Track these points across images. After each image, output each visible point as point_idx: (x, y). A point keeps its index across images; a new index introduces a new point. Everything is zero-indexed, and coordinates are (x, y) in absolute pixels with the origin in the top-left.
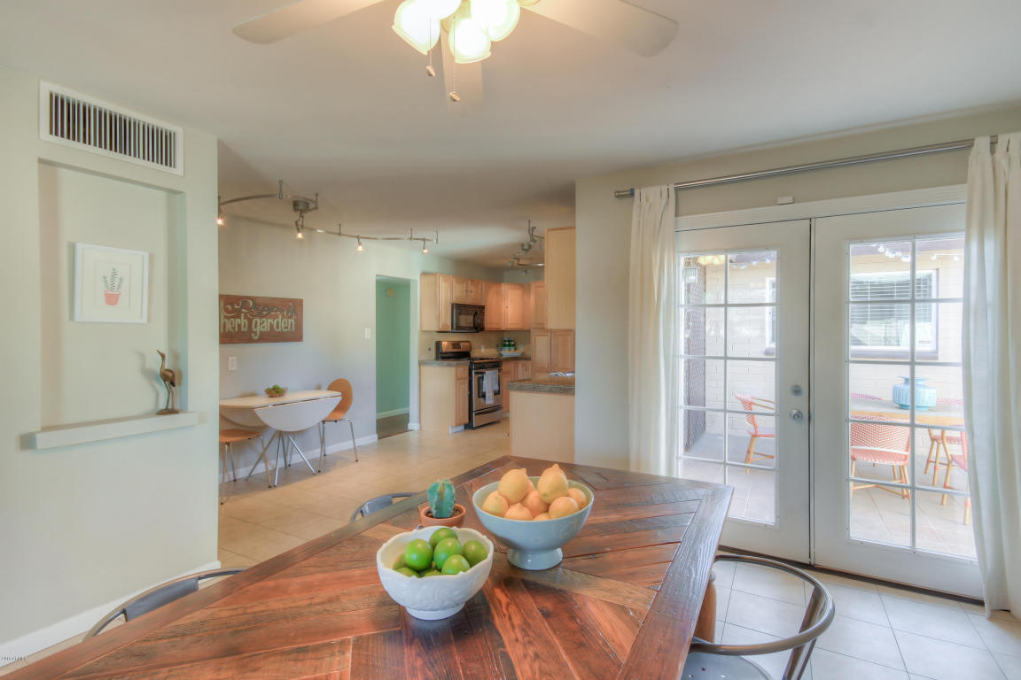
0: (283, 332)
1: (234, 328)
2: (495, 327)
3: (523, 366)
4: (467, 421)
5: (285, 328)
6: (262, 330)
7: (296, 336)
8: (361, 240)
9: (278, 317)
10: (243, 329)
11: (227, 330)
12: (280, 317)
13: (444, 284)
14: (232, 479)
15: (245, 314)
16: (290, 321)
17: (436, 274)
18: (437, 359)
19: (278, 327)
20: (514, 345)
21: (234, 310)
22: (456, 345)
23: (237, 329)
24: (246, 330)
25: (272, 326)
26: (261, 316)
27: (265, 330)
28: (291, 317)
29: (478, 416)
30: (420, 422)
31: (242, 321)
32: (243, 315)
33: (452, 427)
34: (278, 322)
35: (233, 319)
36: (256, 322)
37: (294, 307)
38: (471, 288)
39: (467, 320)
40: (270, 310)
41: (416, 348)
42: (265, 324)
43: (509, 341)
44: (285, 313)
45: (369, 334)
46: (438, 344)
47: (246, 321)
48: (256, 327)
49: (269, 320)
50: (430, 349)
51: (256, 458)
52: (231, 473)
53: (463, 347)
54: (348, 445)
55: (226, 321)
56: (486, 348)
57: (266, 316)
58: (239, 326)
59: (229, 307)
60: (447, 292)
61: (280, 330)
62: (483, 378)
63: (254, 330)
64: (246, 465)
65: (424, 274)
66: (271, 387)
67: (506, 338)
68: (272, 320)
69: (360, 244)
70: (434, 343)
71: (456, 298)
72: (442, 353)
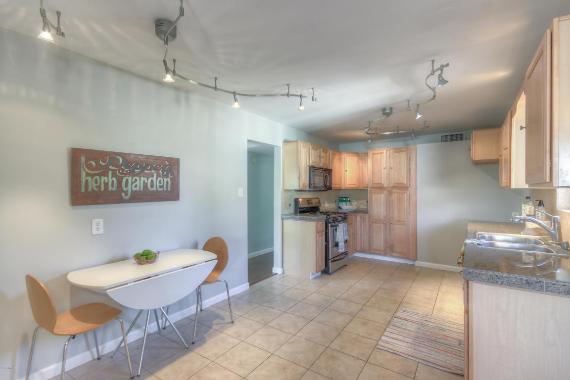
0: (157, 191)
1: (99, 187)
2: (338, 186)
3: (361, 217)
4: (323, 267)
5: (161, 187)
6: (134, 189)
7: (172, 194)
8: (237, 96)
9: (153, 176)
10: (110, 188)
11: (90, 189)
12: (155, 175)
13: (303, 149)
14: (96, 356)
15: (114, 172)
16: (166, 180)
17: (297, 141)
18: (296, 213)
19: (152, 186)
20: (349, 201)
21: (99, 167)
22: (308, 201)
23: (103, 188)
24: (114, 189)
25: (145, 185)
26: (133, 174)
27: (138, 189)
28: (167, 176)
29: (333, 263)
30: (282, 267)
31: (110, 179)
32: (110, 173)
33: (313, 274)
34: (152, 181)
35: (98, 177)
36: (127, 180)
37: (170, 167)
38: (323, 155)
39: (319, 181)
40: (143, 169)
41: (279, 204)
42: (138, 183)
43: (345, 198)
44: (161, 172)
45: (242, 192)
46: (296, 200)
47: (114, 179)
48: (127, 186)
49: (142, 179)
50: (290, 205)
51: (127, 326)
52: (94, 350)
53: (314, 203)
54: (222, 297)
55: (89, 178)
56: (328, 203)
57: (138, 175)
58: (106, 185)
59: (94, 164)
60: (306, 156)
61: (154, 189)
62: (336, 229)
63: (125, 189)
64: (115, 337)
65: (286, 142)
66: (141, 252)
67: (344, 196)
68: (145, 179)
69: (236, 100)
70: (293, 199)
71: (312, 162)
72: (300, 208)
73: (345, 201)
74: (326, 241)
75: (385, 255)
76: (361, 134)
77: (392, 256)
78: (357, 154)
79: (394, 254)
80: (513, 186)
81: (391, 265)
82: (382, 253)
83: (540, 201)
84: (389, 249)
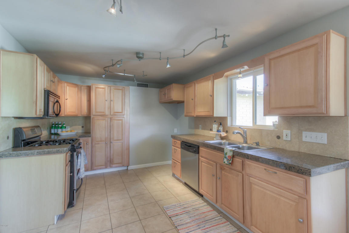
3: (84, 141)
17: (31, 55)
20: (65, 127)
60: (42, 76)
70: (12, 129)
71: (47, 86)
72: (24, 140)
73: (61, 128)
74: (71, 173)
75: (106, 168)
76: (88, 68)
77: (111, 167)
78: (76, 85)
79: (114, 165)
80: (215, 116)
81: (113, 174)
82: (104, 167)
83: (221, 123)
84: (110, 162)
